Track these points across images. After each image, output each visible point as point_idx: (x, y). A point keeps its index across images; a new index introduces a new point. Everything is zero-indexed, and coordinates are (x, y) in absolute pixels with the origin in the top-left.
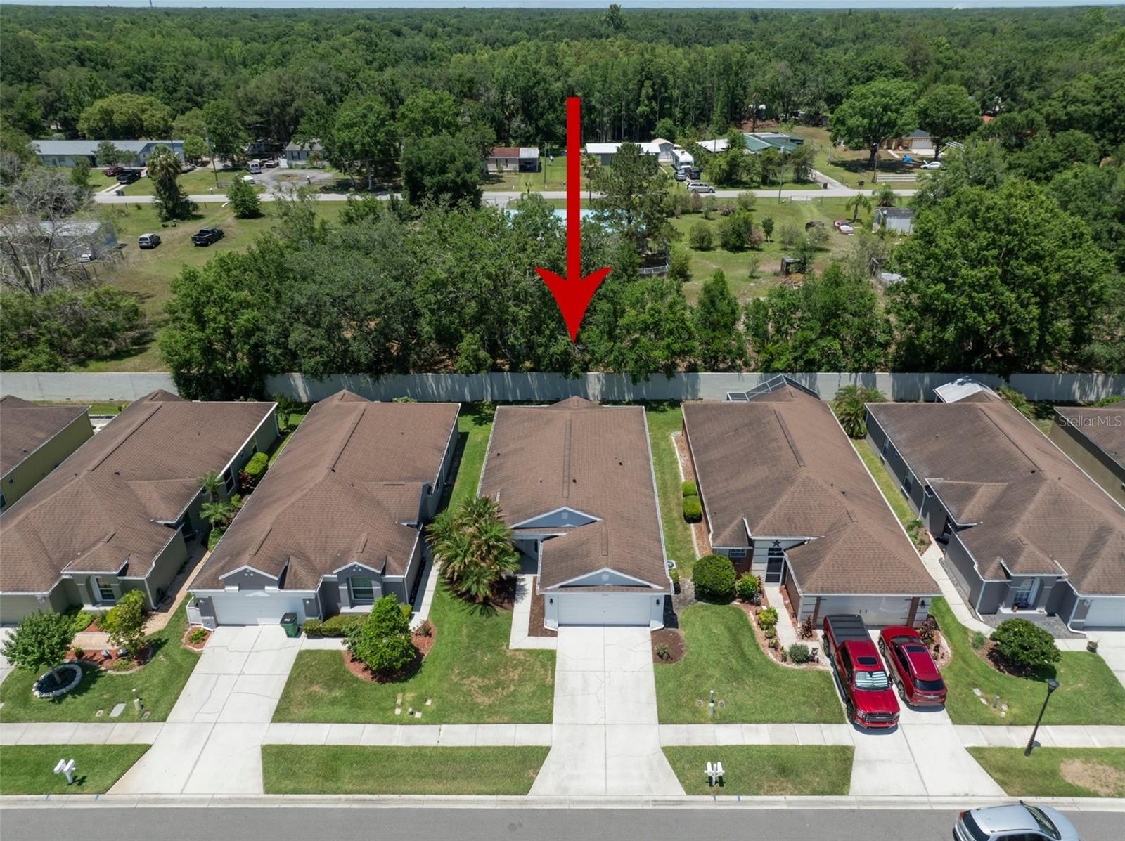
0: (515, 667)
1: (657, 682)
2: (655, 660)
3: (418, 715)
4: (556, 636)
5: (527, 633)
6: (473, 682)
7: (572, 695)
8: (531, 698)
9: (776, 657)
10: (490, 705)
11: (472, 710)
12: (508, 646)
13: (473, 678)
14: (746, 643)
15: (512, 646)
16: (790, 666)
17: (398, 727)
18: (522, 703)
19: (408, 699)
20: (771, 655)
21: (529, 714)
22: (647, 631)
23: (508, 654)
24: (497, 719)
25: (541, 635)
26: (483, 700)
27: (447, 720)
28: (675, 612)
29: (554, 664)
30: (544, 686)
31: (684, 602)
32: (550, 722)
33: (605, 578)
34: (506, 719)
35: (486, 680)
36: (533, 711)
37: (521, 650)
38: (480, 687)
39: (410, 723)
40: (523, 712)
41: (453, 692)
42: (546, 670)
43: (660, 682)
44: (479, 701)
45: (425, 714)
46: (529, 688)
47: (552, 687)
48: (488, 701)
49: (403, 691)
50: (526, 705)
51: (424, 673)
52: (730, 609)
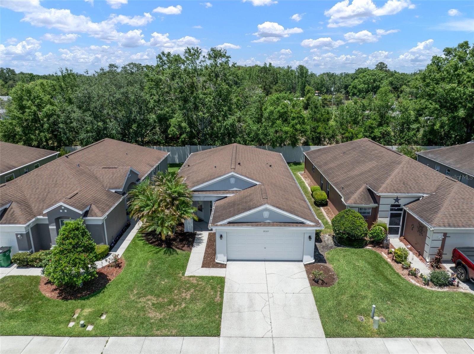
0: (188, 289)
1: (316, 301)
2: (311, 285)
3: (90, 328)
4: (225, 267)
5: (201, 265)
6: (148, 300)
7: (239, 312)
8: (200, 314)
9: (418, 282)
10: (161, 320)
11: (142, 323)
12: (183, 274)
13: (149, 297)
14: (387, 273)
15: (187, 274)
16: (434, 289)
17: (67, 339)
18: (191, 318)
19: (84, 314)
20: (413, 281)
21: (197, 327)
22: (301, 264)
23: (183, 279)
24: (165, 331)
25: (213, 267)
26: (154, 315)
27: (116, 332)
28: (322, 253)
29: (223, 287)
30: (213, 303)
31: (327, 247)
32: (218, 335)
33: (266, 214)
34: (174, 332)
35: (160, 299)
36: (201, 324)
37: (194, 276)
38: (153, 304)
39: (79, 335)
40: (192, 325)
41: (127, 308)
42: (216, 292)
43: (319, 302)
44: (150, 315)
45: (96, 328)
46: (200, 305)
47: (221, 304)
48: (159, 316)
49: (83, 307)
50: (195, 320)
51: (105, 293)
52: (366, 251)
